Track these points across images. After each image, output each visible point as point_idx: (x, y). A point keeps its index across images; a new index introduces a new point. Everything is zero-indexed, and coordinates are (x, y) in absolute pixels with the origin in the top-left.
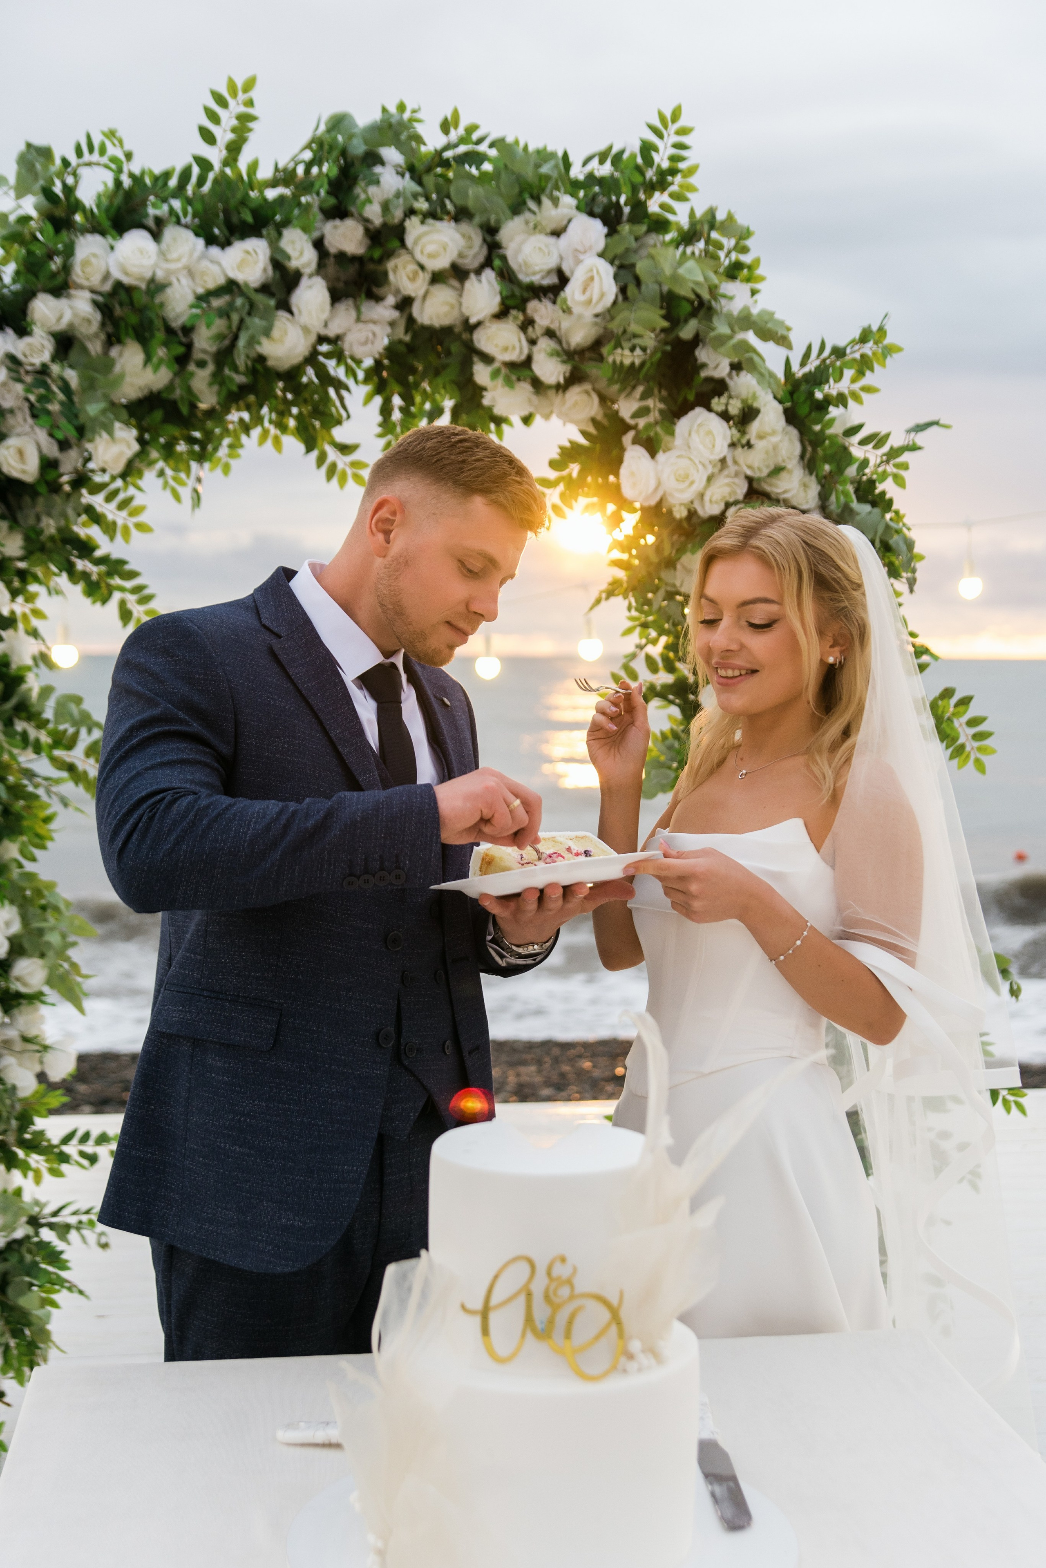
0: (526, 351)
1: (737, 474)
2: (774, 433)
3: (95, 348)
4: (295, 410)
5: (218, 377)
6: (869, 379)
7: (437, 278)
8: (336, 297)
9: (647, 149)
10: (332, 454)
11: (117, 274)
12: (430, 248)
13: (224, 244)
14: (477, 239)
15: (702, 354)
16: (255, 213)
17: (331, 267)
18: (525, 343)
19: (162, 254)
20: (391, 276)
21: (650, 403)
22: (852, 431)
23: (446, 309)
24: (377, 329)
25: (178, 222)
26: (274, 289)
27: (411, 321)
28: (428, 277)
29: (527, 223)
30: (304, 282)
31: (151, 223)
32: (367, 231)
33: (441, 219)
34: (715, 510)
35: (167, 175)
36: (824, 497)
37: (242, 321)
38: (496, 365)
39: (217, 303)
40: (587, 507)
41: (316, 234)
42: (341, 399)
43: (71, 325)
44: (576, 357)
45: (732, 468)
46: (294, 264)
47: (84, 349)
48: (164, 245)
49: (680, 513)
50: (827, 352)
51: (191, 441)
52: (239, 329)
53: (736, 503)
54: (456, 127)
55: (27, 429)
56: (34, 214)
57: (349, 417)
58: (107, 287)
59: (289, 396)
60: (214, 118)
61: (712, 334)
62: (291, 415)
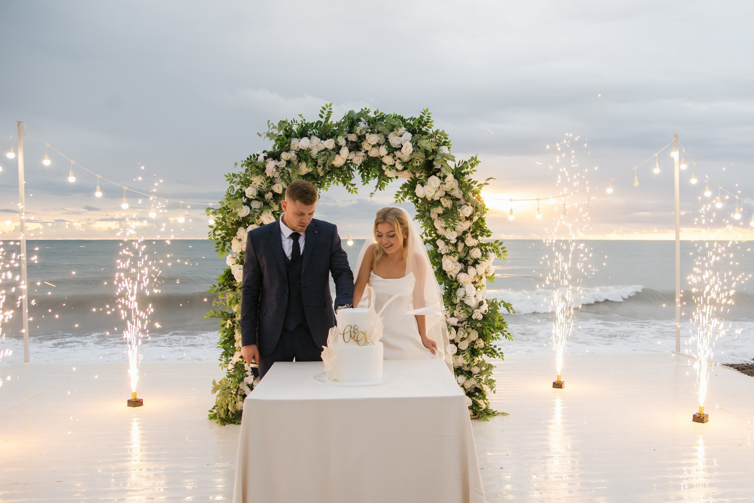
0: (394, 163)
1: (443, 190)
2: (451, 181)
3: (296, 163)
4: (341, 176)
5: (324, 169)
6: (474, 168)
7: (373, 146)
8: (350, 151)
9: (421, 117)
10: (350, 186)
11: (300, 147)
12: (371, 140)
13: (325, 140)
14: (383, 137)
15: (434, 163)
16: (331, 133)
17: (349, 144)
18: (394, 161)
19: (311, 142)
20: (363, 146)
21: (422, 174)
22: (470, 180)
23: (376, 153)
24: (360, 158)
25: (315, 135)
26: (335, 150)
27: (368, 156)
28: (371, 146)
29: (394, 134)
30: (342, 148)
31: (308, 135)
32: (357, 136)
33: (374, 134)
34: (438, 199)
35: (313, 124)
36: (464, 196)
37: (328, 157)
38: (387, 166)
39: (323, 153)
40: (410, 198)
41: (346, 137)
42: (352, 173)
43: (290, 158)
44: (406, 164)
45: (441, 189)
46: (340, 144)
47: (293, 164)
48: (311, 140)
49: (429, 199)
50: (463, 163)
51: (318, 183)
52: (327, 159)
53: (442, 197)
54: (378, 113)
55: (280, 182)
56: (283, 134)
57: (354, 177)
58: (298, 150)
59: (340, 173)
60: (323, 112)
61: (436, 159)
62: (341, 177)
